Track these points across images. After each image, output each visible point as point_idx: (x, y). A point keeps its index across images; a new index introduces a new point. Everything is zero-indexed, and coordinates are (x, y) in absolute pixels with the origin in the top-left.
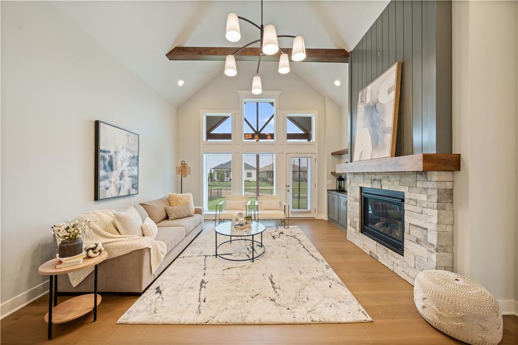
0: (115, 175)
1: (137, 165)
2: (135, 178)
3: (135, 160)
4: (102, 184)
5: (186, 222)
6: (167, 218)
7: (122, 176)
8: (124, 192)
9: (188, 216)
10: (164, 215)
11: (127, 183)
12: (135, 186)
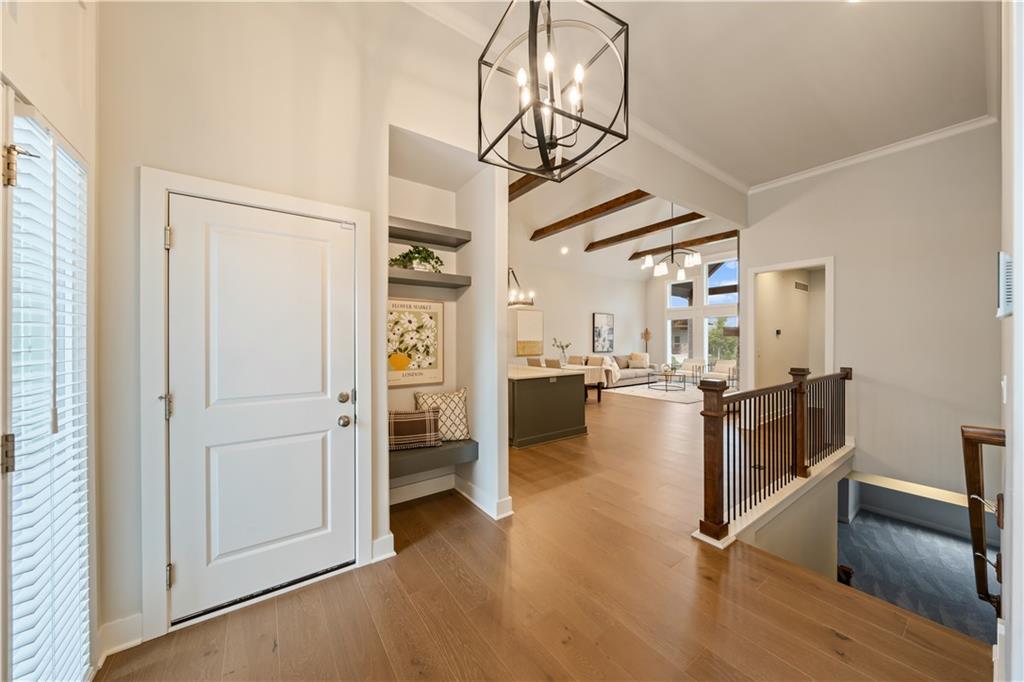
0: (602, 339)
1: (613, 333)
2: (611, 341)
3: (611, 330)
4: (596, 344)
5: (639, 372)
6: (628, 367)
7: (604, 340)
8: (605, 350)
9: (643, 368)
10: (626, 365)
11: (607, 344)
12: (611, 346)
